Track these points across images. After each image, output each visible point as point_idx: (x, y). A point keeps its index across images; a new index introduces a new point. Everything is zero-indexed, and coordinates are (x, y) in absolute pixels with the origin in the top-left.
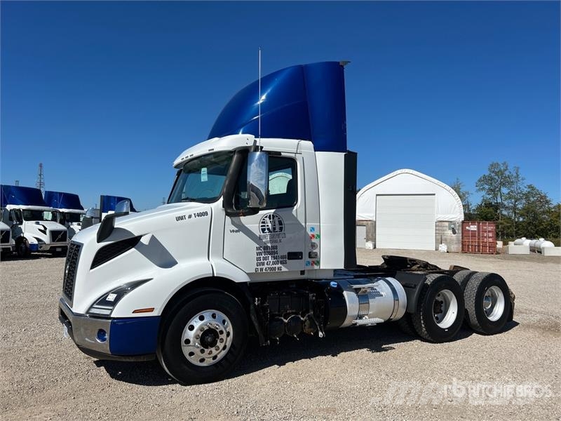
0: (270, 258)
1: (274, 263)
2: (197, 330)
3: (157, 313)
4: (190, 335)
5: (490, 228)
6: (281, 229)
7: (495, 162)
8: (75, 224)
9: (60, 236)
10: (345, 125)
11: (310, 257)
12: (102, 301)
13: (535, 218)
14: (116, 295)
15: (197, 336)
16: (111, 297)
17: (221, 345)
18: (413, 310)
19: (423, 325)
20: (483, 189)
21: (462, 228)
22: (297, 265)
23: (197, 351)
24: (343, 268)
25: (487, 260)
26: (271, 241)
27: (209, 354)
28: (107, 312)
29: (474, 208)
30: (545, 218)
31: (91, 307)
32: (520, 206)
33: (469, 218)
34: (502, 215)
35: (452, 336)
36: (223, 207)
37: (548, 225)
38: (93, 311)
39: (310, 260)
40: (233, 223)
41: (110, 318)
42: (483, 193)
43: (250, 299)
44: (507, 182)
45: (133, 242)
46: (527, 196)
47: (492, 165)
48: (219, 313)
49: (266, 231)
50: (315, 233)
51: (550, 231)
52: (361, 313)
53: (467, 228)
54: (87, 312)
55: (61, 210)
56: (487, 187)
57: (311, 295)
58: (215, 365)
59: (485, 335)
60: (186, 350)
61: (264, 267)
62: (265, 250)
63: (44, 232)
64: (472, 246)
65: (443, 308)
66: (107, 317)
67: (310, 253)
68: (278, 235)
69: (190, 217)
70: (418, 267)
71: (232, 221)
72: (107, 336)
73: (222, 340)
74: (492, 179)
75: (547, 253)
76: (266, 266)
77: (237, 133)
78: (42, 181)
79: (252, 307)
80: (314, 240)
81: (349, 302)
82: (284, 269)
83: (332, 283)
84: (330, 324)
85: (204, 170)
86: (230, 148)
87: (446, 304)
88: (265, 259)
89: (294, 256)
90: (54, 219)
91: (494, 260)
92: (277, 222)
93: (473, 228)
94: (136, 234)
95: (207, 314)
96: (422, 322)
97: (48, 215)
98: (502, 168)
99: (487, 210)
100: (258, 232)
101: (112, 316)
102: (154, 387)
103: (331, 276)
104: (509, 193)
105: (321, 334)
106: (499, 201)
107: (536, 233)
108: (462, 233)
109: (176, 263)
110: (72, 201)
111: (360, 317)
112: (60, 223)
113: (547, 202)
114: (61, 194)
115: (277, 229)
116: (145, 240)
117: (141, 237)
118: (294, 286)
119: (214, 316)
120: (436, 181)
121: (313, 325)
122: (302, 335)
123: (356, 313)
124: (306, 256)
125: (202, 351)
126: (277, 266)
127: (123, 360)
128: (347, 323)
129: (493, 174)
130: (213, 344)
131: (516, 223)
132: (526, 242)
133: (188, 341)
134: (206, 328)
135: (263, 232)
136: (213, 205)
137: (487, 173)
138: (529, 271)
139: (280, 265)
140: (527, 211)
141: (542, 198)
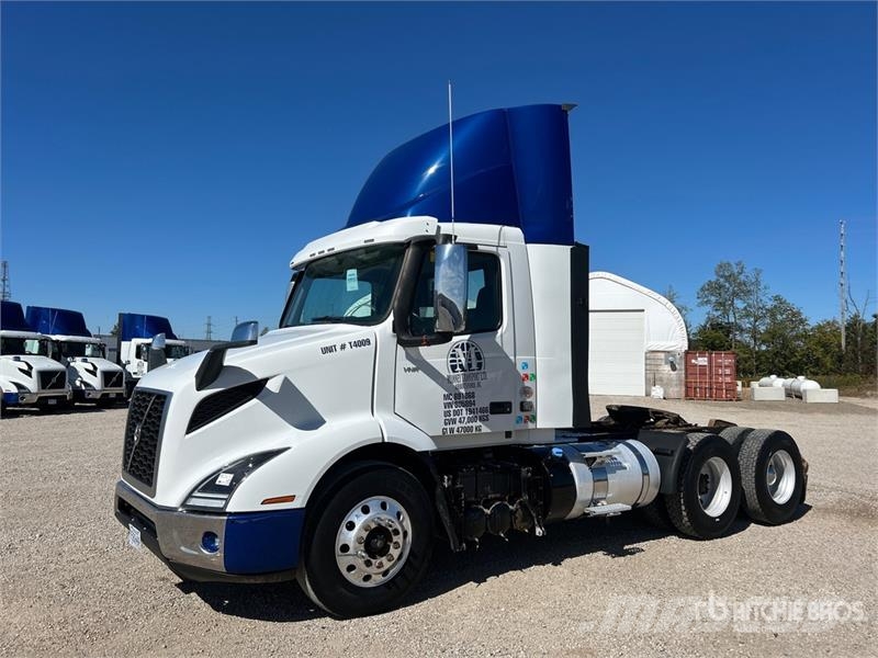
0: (464, 412)
1: (470, 420)
2: (360, 530)
3: (299, 503)
4: (349, 537)
5: (727, 362)
6: (480, 365)
7: (725, 261)
8: (78, 359)
9: (54, 380)
10: (571, 203)
11: (522, 409)
12: (209, 485)
13: (785, 346)
14: (232, 476)
15: (359, 540)
16: (225, 480)
17: (395, 552)
18: (670, 490)
19: (684, 513)
20: (708, 302)
21: (686, 363)
22: (503, 422)
23: (360, 563)
24: (570, 425)
25: (725, 409)
26: (466, 386)
27: (378, 567)
28: (220, 504)
29: (695, 331)
30: (799, 346)
31: (190, 495)
32: (762, 329)
33: (695, 346)
34: (736, 341)
35: (726, 529)
36: (394, 331)
37: (803, 356)
38: (193, 502)
39: (523, 414)
40: (409, 357)
41: (225, 514)
42: (708, 308)
43: (436, 477)
44: (743, 290)
45: (255, 388)
46: (772, 312)
47: (721, 267)
48: (391, 502)
49: (458, 369)
50: (529, 372)
51: (806, 365)
52: (596, 497)
53: (693, 361)
54: (183, 504)
55: (54, 338)
56: (713, 299)
57: (524, 470)
58: (386, 585)
59: (769, 525)
60: (343, 562)
61: (456, 426)
62: (458, 399)
63: (28, 373)
64: (700, 388)
65: (709, 486)
66: (220, 512)
67: (522, 404)
68: (476, 376)
69: (343, 347)
70: (667, 423)
71: (407, 353)
72: (218, 543)
73: (397, 545)
74: (721, 287)
75: (810, 399)
76: (458, 425)
77: (405, 216)
78: (7, 290)
79: (439, 490)
80: (527, 383)
81: (580, 480)
82: (485, 429)
83: (555, 450)
84: (552, 515)
85: (352, 273)
86: (402, 239)
87: (713, 479)
88: (456, 413)
89: (500, 408)
90: (43, 351)
91: (736, 410)
92: (473, 356)
93: (702, 361)
94: (260, 376)
95: (373, 502)
96: (683, 508)
97: (32, 346)
98: (736, 271)
99: (714, 334)
100: (445, 372)
101: (228, 510)
102: (292, 624)
103: (551, 438)
104: (745, 308)
105: (539, 531)
106: (732, 320)
107: (787, 367)
108: (686, 370)
109: (323, 422)
110: (73, 322)
111: (595, 502)
112: (54, 357)
113: (802, 322)
114: (54, 311)
115: (474, 366)
116: (273, 386)
117: (266, 380)
118: (490, 455)
119: (383, 506)
120: (646, 290)
121: (527, 517)
122: (511, 533)
123: (590, 497)
124: (516, 407)
125: (368, 564)
126: (474, 424)
127: (246, 581)
128: (575, 512)
129: (722, 280)
130: (384, 551)
131: (756, 353)
132: (777, 383)
133: (345, 548)
134: (373, 526)
135: (454, 371)
136: (377, 329)
137: (714, 278)
138: (792, 425)
139: (479, 423)
140: (772, 335)
141: (794, 315)
